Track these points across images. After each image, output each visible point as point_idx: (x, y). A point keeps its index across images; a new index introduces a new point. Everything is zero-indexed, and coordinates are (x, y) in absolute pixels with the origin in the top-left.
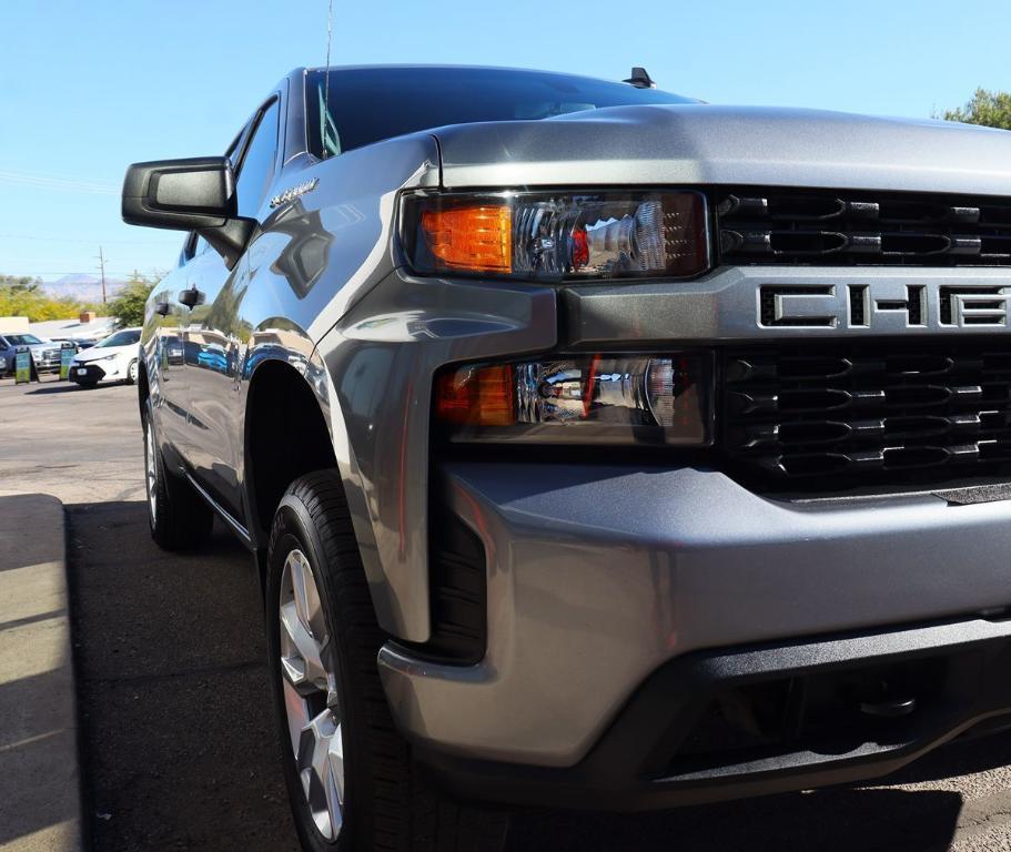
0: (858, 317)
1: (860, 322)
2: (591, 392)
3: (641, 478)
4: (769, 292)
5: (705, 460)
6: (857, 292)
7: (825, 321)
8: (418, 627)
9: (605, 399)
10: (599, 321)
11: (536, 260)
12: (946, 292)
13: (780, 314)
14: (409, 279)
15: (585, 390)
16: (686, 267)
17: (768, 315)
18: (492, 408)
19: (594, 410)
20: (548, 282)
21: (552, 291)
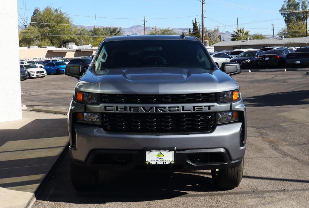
0: (117, 110)
4: (106, 107)
5: (100, 127)
6: (117, 107)
7: (113, 111)
12: (130, 108)
13: (107, 110)
16: (98, 103)
17: (105, 109)
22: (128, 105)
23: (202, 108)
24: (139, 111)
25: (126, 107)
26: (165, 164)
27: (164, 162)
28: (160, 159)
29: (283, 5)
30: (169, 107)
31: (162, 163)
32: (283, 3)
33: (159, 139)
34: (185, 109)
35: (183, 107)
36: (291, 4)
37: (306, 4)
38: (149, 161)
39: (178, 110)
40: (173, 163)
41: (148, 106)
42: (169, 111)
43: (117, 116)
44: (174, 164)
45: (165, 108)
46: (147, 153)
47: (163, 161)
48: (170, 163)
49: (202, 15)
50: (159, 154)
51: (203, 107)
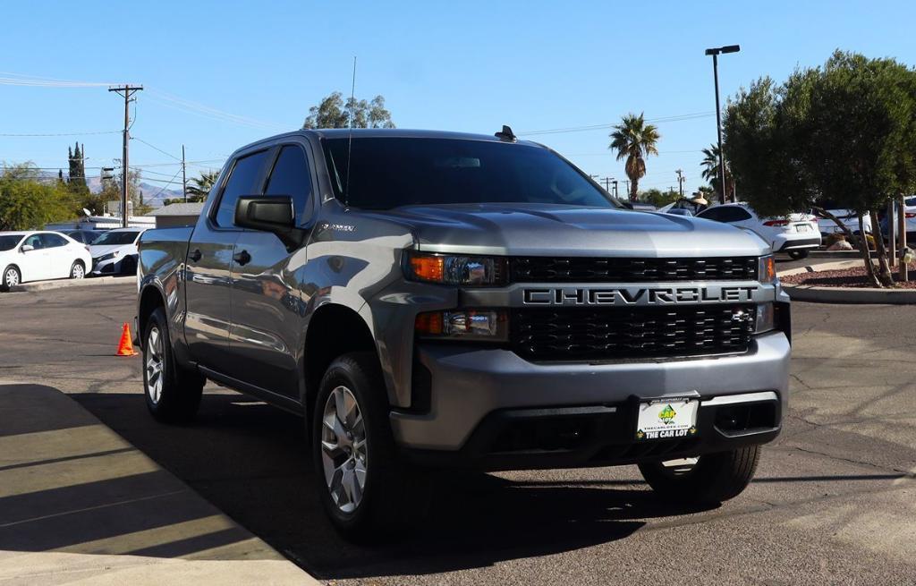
0: (559, 299)
1: (560, 301)
2: (468, 322)
3: (483, 352)
4: (528, 292)
5: (506, 347)
6: (559, 292)
7: (548, 301)
8: (406, 402)
9: (473, 325)
10: (472, 298)
11: (450, 277)
12: (592, 292)
13: (531, 299)
14: (406, 282)
15: (466, 322)
16: (501, 283)
17: (527, 299)
18: (434, 328)
19: (469, 329)
20: (454, 285)
21: (456, 289)
22: (587, 286)
23: (737, 293)
24: (612, 301)
25: (580, 292)
26: (677, 435)
27: (675, 431)
28: (666, 423)
29: (308, 119)
30: (679, 291)
31: (672, 434)
32: (308, 114)
33: (662, 372)
34: (708, 296)
35: (704, 290)
36: (326, 117)
37: (363, 117)
38: (644, 431)
39: (695, 298)
40: (693, 431)
41: (633, 287)
42: (679, 298)
43: (554, 316)
44: (696, 433)
45: (669, 291)
46: (642, 407)
47: (673, 429)
48: (689, 432)
49: (125, 133)
50: (665, 411)
51: (739, 290)
